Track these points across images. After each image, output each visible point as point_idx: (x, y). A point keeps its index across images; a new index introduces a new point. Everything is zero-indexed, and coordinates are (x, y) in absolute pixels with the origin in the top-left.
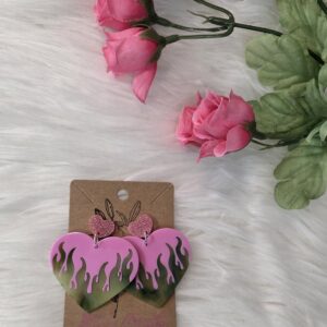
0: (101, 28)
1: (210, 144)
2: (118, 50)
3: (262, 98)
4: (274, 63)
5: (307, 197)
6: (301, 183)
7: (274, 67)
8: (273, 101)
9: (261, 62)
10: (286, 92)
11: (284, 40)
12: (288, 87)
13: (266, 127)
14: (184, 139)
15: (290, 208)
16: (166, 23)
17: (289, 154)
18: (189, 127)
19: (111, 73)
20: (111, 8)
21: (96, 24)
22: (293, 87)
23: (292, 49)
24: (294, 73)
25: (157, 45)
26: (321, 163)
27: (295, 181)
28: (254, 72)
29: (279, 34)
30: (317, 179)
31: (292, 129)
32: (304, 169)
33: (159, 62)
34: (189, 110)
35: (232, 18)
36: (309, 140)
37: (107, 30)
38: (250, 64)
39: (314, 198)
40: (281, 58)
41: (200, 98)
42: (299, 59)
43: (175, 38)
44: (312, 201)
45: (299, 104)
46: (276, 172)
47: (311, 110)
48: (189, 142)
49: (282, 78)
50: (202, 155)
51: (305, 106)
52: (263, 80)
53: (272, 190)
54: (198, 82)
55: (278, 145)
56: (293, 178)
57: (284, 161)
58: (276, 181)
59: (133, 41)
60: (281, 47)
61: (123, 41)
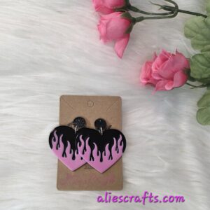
0: (97, 13)
2: (107, 25)
3: (193, 57)
4: (202, 34)
7: (201, 37)
8: (200, 59)
9: (194, 34)
10: (208, 54)
14: (145, 82)
15: (205, 124)
18: (148, 74)
19: (102, 41)
25: (130, 22)
28: (189, 40)
29: (206, 17)
33: (131, 34)
34: (149, 63)
35: (177, 6)
37: (101, 14)
38: (187, 36)
41: (156, 57)
43: (141, 19)
46: (199, 103)
48: (148, 83)
52: (194, 45)
53: (195, 113)
54: (154, 47)
57: (204, 96)
58: (197, 109)
59: (116, 20)
61: (110, 20)
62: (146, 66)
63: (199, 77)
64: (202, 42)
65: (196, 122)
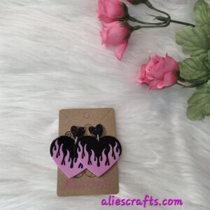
0: (100, 22)
1: (155, 82)
2: (108, 32)
3: (184, 61)
4: (191, 41)
5: (204, 114)
7: (190, 44)
8: (190, 62)
9: (184, 41)
10: (197, 58)
11: (197, 29)
12: (198, 55)
13: (185, 76)
14: (141, 82)
15: (194, 120)
17: (197, 91)
18: (143, 75)
19: (104, 45)
20: (106, 11)
22: (201, 55)
23: (201, 34)
24: (202, 48)
27: (198, 106)
28: (180, 47)
29: (194, 26)
31: (200, 78)
32: (204, 100)
33: (130, 40)
34: (144, 66)
35: (169, 17)
36: (209, 83)
37: (103, 23)
38: (178, 43)
39: (208, 115)
40: (195, 39)
43: (138, 28)
44: (206, 117)
45: (204, 64)
46: (189, 101)
48: (143, 83)
49: (196, 50)
51: (208, 65)
52: (185, 51)
53: (186, 111)
54: (150, 51)
55: (191, 87)
57: (195, 94)
58: (187, 106)
59: (116, 28)
60: (195, 33)
62: (142, 69)
63: (189, 79)
64: (191, 49)
65: (186, 117)
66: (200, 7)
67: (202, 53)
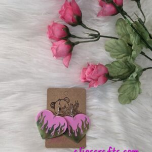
1: (92, 82)
2: (57, 49)
3: (112, 63)
4: (116, 49)
5: (130, 99)
6: (128, 94)
7: (116, 51)
8: (116, 64)
9: (111, 49)
10: (121, 60)
11: (119, 41)
12: (122, 58)
13: (114, 74)
14: (83, 80)
16: (74, 37)
17: (123, 83)
18: (84, 76)
19: (55, 57)
20: (53, 33)
21: (48, 39)
22: (123, 58)
24: (124, 53)
25: (71, 46)
26: (136, 86)
27: (126, 94)
28: (109, 53)
29: (117, 39)
30: (134, 93)
31: (124, 74)
33: (73, 52)
34: (85, 69)
35: (99, 34)
36: (130, 78)
37: (53, 41)
38: (107, 50)
39: (133, 100)
40: (118, 48)
41: (89, 65)
42: (125, 48)
43: (78, 43)
44: (132, 101)
45: (126, 64)
46: (119, 91)
47: (131, 66)
49: (119, 55)
50: (90, 86)
51: (129, 65)
52: (112, 56)
53: (117, 97)
54: (88, 58)
55: (119, 80)
56: (125, 92)
57: (122, 86)
58: (119, 94)
59: (62, 45)
60: (118, 44)
61: (59, 46)
62: (83, 71)
63: (117, 75)
64: (116, 54)
65: (118, 102)
66: (120, 24)
67: (124, 56)
